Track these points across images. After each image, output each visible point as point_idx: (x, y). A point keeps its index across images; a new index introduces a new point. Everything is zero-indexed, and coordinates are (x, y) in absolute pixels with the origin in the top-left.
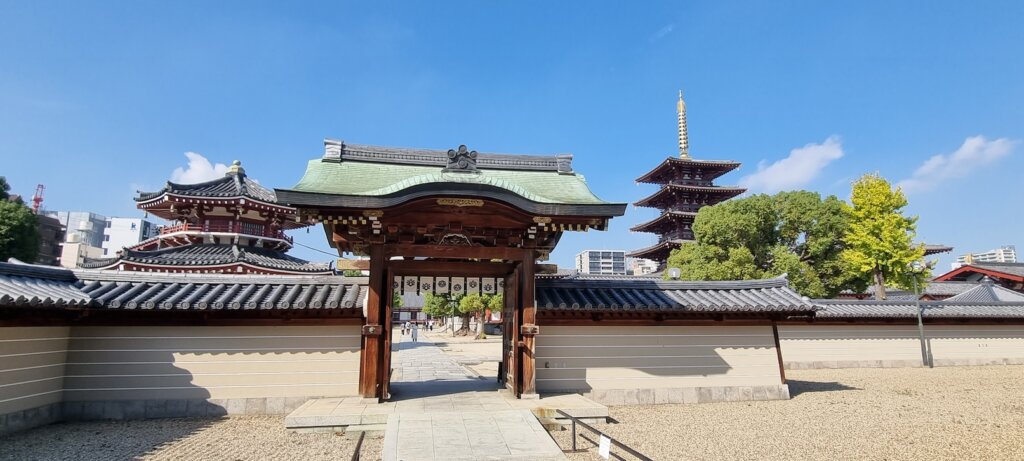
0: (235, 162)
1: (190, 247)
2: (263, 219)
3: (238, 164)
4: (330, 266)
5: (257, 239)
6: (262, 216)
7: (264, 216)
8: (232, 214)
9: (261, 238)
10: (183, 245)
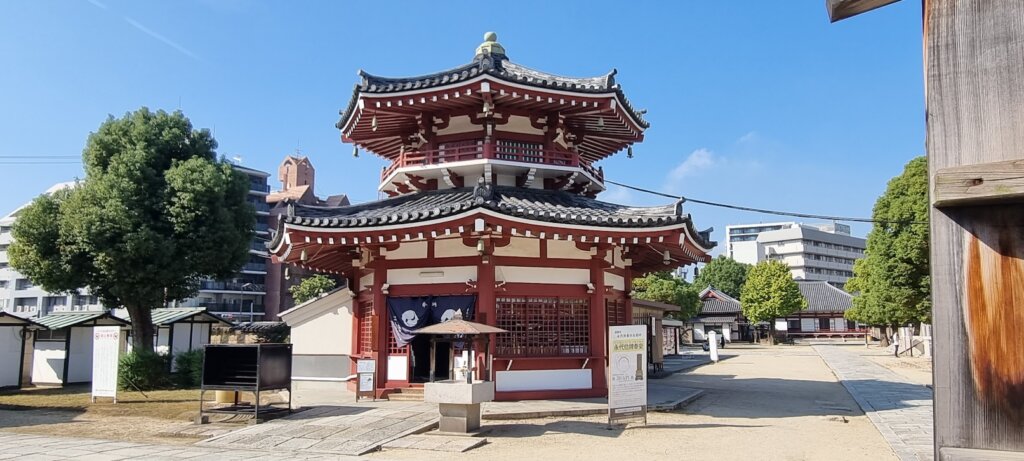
0: (487, 35)
1: (413, 198)
2: (540, 132)
3: (493, 38)
4: (679, 213)
5: (528, 170)
6: (535, 125)
7: (540, 126)
8: (480, 128)
9: (534, 167)
10: (401, 194)
